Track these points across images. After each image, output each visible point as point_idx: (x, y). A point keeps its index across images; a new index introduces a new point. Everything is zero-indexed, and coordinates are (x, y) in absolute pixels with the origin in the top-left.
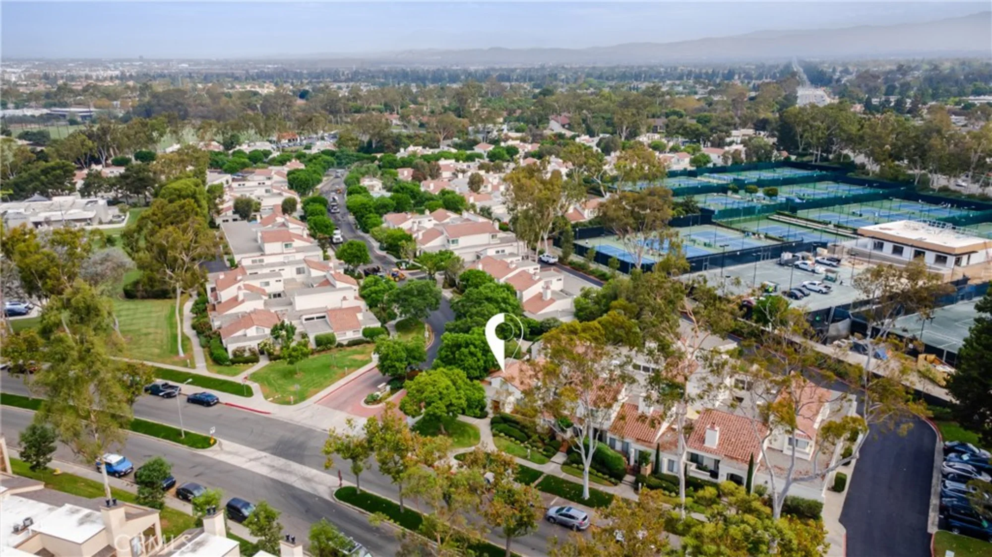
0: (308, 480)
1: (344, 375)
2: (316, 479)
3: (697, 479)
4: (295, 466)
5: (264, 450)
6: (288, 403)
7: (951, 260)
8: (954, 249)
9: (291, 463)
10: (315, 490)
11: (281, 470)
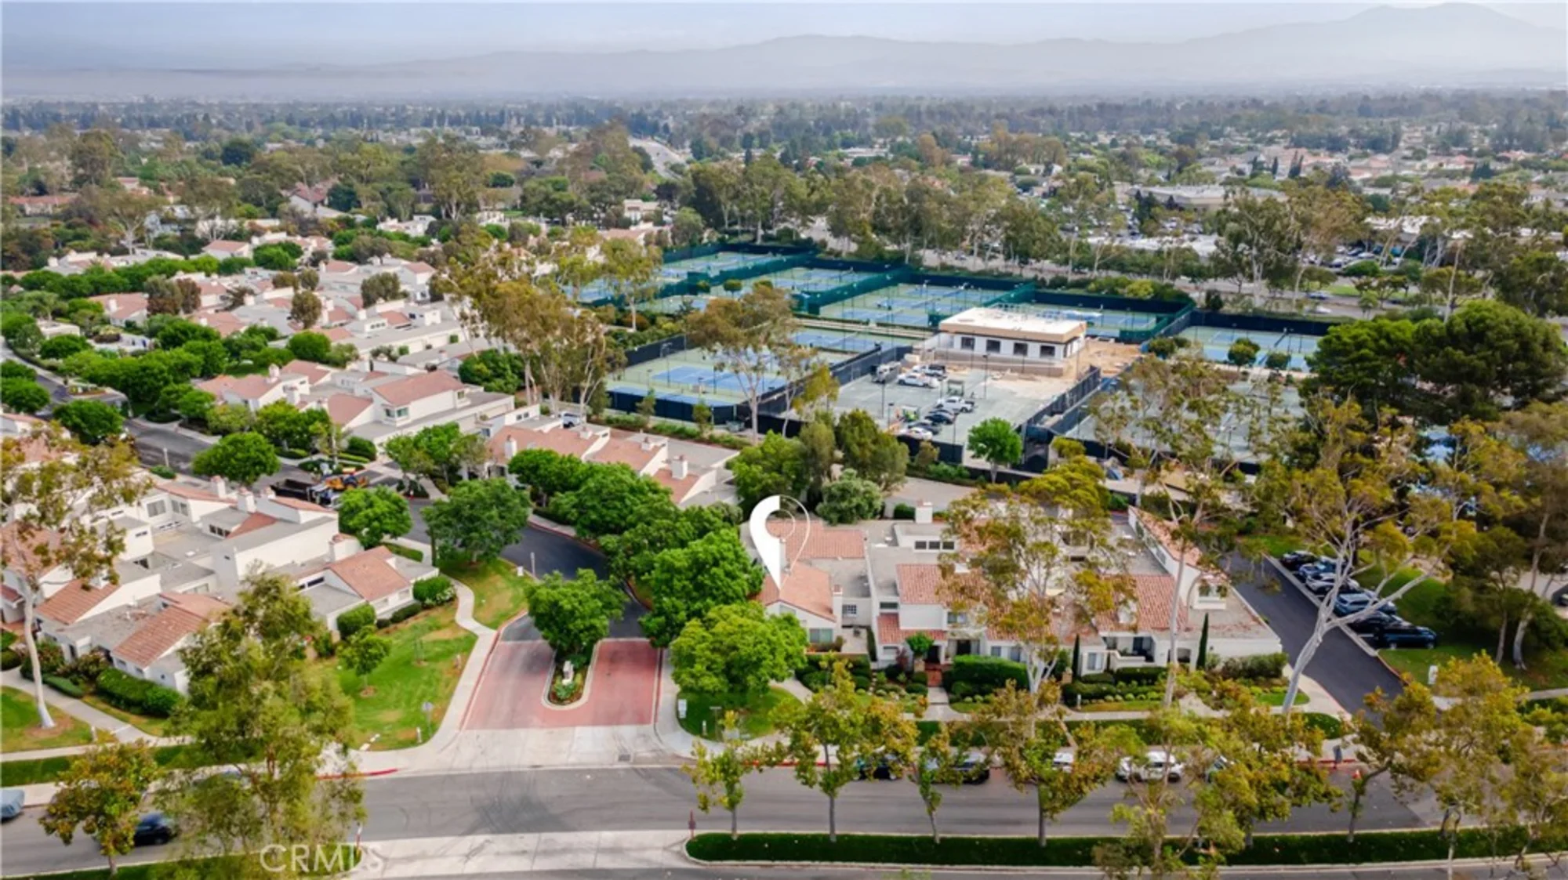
0: (615, 850)
1: (457, 672)
2: (626, 845)
3: (1134, 669)
4: (563, 838)
5: (472, 831)
6: (413, 743)
7: (1059, 349)
8: (1061, 336)
9: (545, 836)
10: (648, 861)
11: (547, 853)
